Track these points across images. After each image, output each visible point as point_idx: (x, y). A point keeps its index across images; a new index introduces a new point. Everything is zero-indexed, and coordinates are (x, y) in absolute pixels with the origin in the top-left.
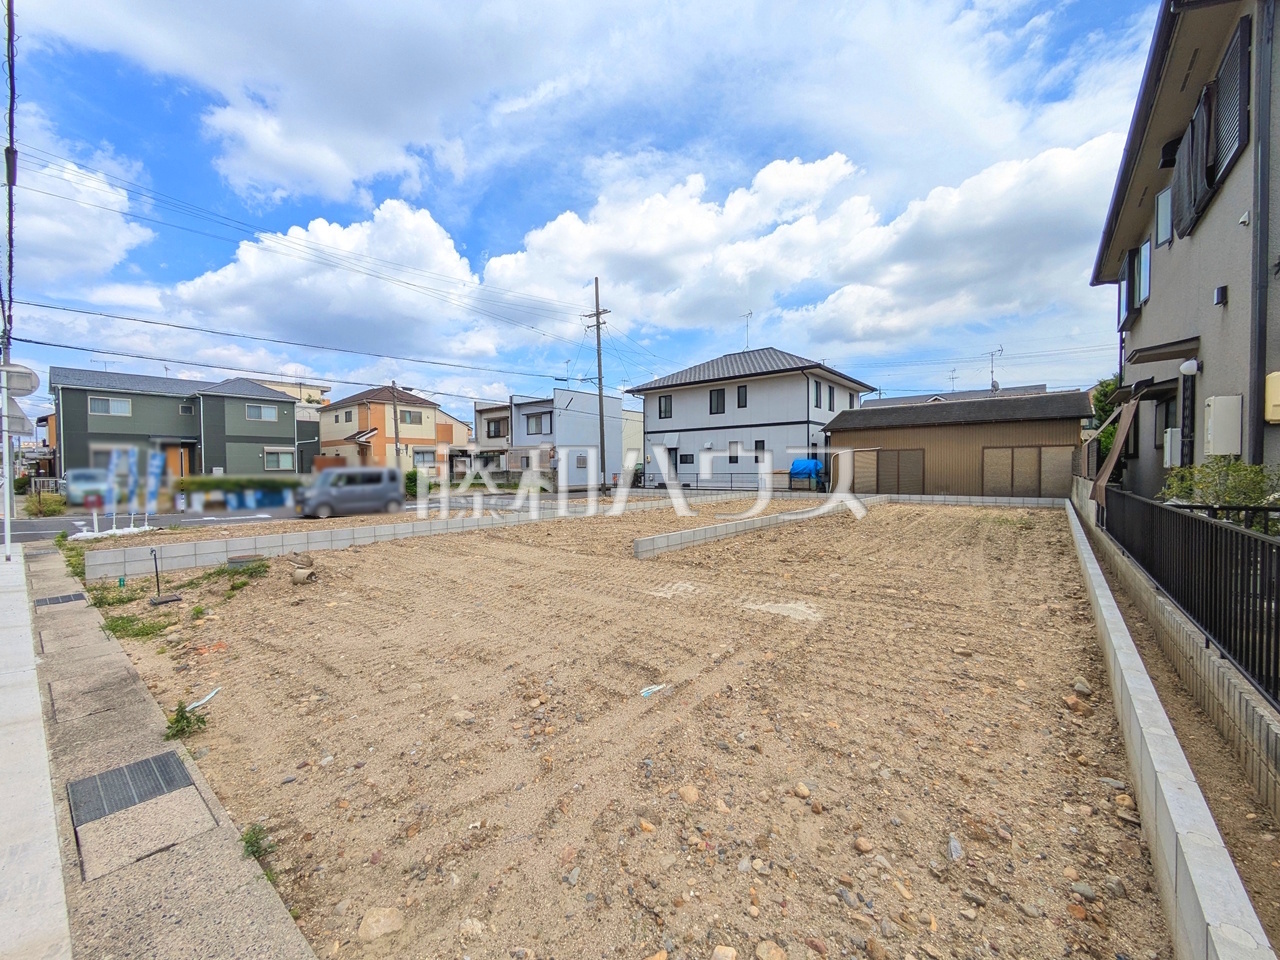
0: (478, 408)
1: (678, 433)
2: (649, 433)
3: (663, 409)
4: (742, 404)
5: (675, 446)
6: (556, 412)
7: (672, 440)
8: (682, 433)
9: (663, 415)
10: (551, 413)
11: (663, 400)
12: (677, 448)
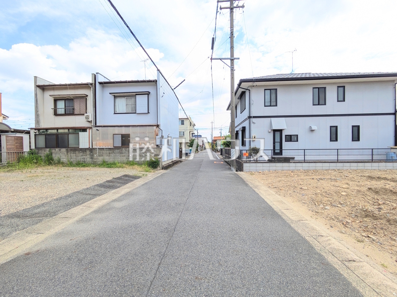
0: (38, 84)
2: (254, 117)
3: (268, 99)
4: (340, 98)
7: (277, 124)
8: (287, 118)
9: (268, 104)
11: (268, 92)
12: (284, 129)
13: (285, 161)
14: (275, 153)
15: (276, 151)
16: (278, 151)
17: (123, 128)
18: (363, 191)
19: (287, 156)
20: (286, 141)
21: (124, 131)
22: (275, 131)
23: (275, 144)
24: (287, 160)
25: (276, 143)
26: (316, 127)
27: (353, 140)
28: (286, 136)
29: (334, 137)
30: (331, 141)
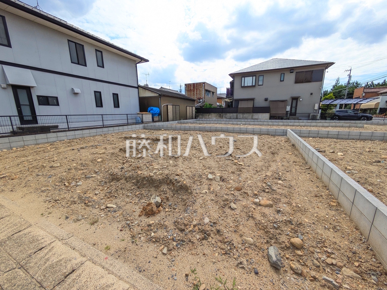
4: (100, 64)
12: (33, 87)
13: (43, 131)
14: (22, 121)
15: (25, 118)
16: (30, 118)
18: (115, 153)
19: (45, 125)
20: (40, 104)
22: (16, 88)
23: (20, 107)
24: (45, 130)
25: (22, 107)
26: (80, 90)
27: (115, 107)
28: (38, 97)
29: (99, 103)
30: (97, 106)
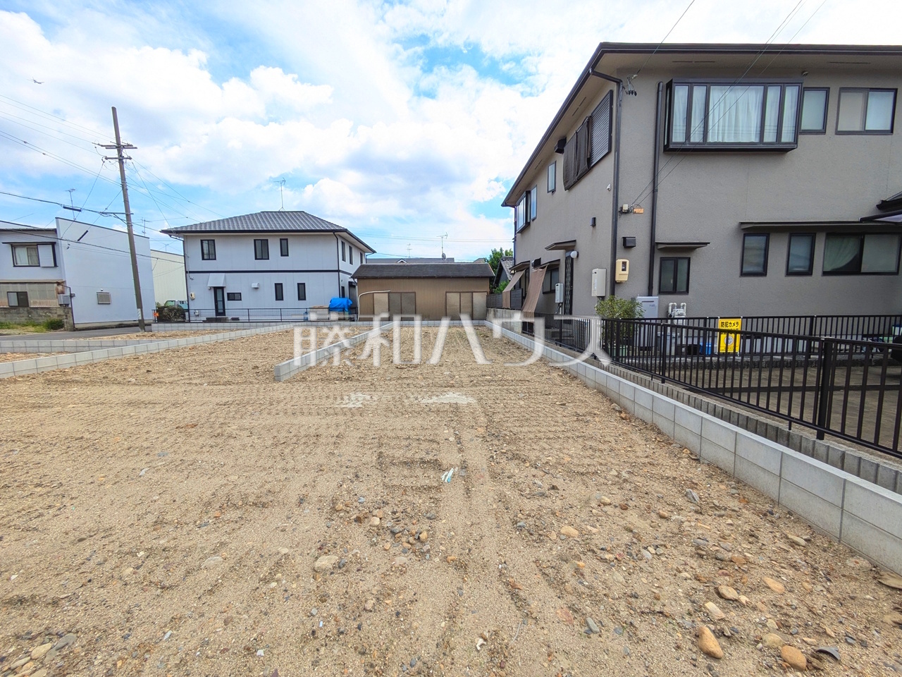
1: (224, 274)
2: (191, 272)
3: (206, 251)
4: (284, 253)
5: (221, 286)
6: (63, 244)
7: (218, 280)
8: (227, 274)
9: (206, 257)
10: (53, 244)
11: (205, 245)
12: (225, 287)
14: (217, 313)
15: (219, 311)
16: (222, 311)
17: (18, 285)
20: (228, 300)
21: (20, 288)
22: (216, 289)
23: (216, 303)
24: (225, 320)
25: (218, 302)
26: (257, 284)
27: (299, 299)
28: (228, 294)
29: (279, 295)
30: (277, 299)
